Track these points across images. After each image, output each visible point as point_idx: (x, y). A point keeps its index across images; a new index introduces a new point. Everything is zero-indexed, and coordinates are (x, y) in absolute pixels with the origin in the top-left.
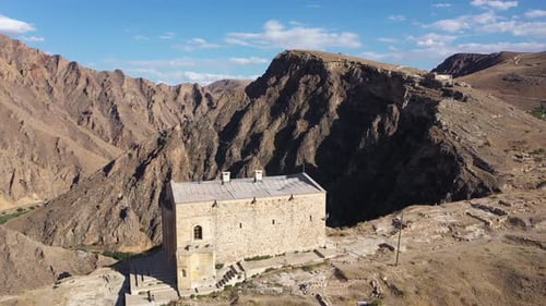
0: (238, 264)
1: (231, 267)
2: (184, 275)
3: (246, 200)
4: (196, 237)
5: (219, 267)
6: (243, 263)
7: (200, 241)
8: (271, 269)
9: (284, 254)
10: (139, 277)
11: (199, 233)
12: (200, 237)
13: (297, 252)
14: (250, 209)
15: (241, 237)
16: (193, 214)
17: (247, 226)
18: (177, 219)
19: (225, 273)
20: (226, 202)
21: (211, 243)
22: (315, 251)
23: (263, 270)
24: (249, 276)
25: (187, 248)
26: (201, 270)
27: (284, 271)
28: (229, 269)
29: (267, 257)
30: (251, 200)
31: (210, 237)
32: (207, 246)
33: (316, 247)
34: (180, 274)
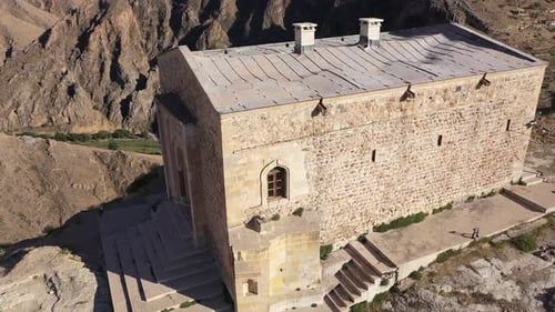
0: (363, 240)
1: (348, 247)
2: (253, 289)
3: (388, 94)
4: (270, 194)
5: (325, 252)
6: (373, 237)
7: (283, 201)
9: (449, 206)
11: (278, 182)
12: (283, 193)
13: (471, 198)
14: (397, 114)
15: (371, 181)
16: (261, 136)
17: (386, 155)
18: (226, 156)
19: (338, 267)
20: (343, 101)
21: (305, 204)
22: (503, 192)
23: (433, 257)
24: (405, 271)
25: (254, 224)
26: (290, 271)
28: (348, 258)
29: (419, 217)
30: (402, 91)
31: (305, 191)
32: (299, 212)
33: (504, 183)
34: (241, 289)
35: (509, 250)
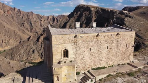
0: (88, 72)
1: (85, 73)
2: (58, 80)
3: (92, 35)
4: (64, 56)
5: (78, 74)
6: (91, 71)
7: (67, 58)
8: (110, 75)
9: (112, 66)
10: (31, 79)
11: (66, 53)
12: (67, 56)
13: (119, 65)
14: (95, 40)
15: (90, 56)
16: (62, 41)
17: (94, 50)
18: (53, 45)
19: (81, 77)
20: (82, 35)
21: (73, 60)
22: (128, 64)
23: (105, 76)
24: (97, 79)
25: (59, 63)
26: (68, 76)
27: (118, 76)
28: (84, 75)
29: (104, 68)
30: (97, 34)
31: (73, 56)
32: (71, 61)
33: (128, 61)
34: (55, 79)
35: (126, 76)
